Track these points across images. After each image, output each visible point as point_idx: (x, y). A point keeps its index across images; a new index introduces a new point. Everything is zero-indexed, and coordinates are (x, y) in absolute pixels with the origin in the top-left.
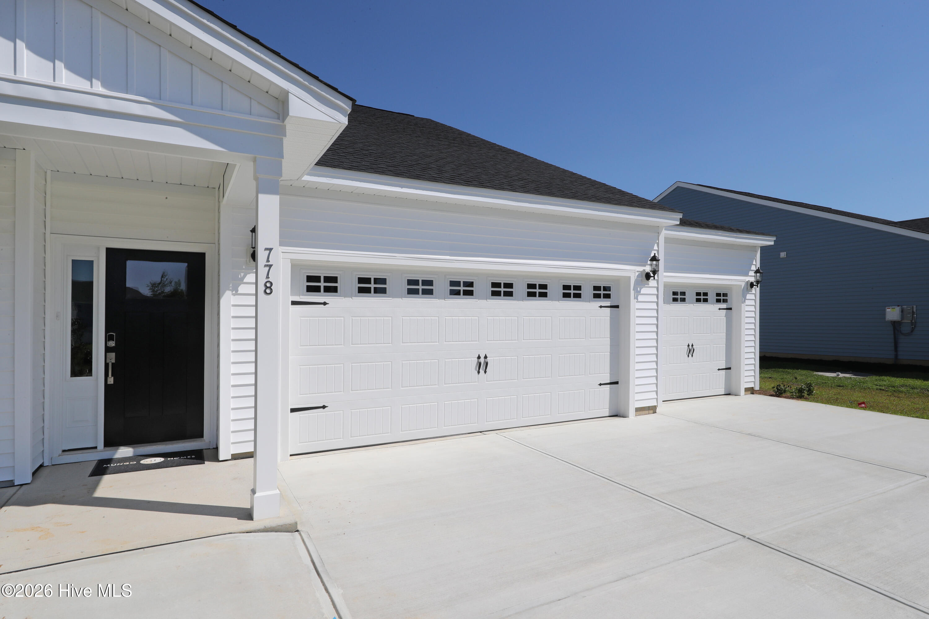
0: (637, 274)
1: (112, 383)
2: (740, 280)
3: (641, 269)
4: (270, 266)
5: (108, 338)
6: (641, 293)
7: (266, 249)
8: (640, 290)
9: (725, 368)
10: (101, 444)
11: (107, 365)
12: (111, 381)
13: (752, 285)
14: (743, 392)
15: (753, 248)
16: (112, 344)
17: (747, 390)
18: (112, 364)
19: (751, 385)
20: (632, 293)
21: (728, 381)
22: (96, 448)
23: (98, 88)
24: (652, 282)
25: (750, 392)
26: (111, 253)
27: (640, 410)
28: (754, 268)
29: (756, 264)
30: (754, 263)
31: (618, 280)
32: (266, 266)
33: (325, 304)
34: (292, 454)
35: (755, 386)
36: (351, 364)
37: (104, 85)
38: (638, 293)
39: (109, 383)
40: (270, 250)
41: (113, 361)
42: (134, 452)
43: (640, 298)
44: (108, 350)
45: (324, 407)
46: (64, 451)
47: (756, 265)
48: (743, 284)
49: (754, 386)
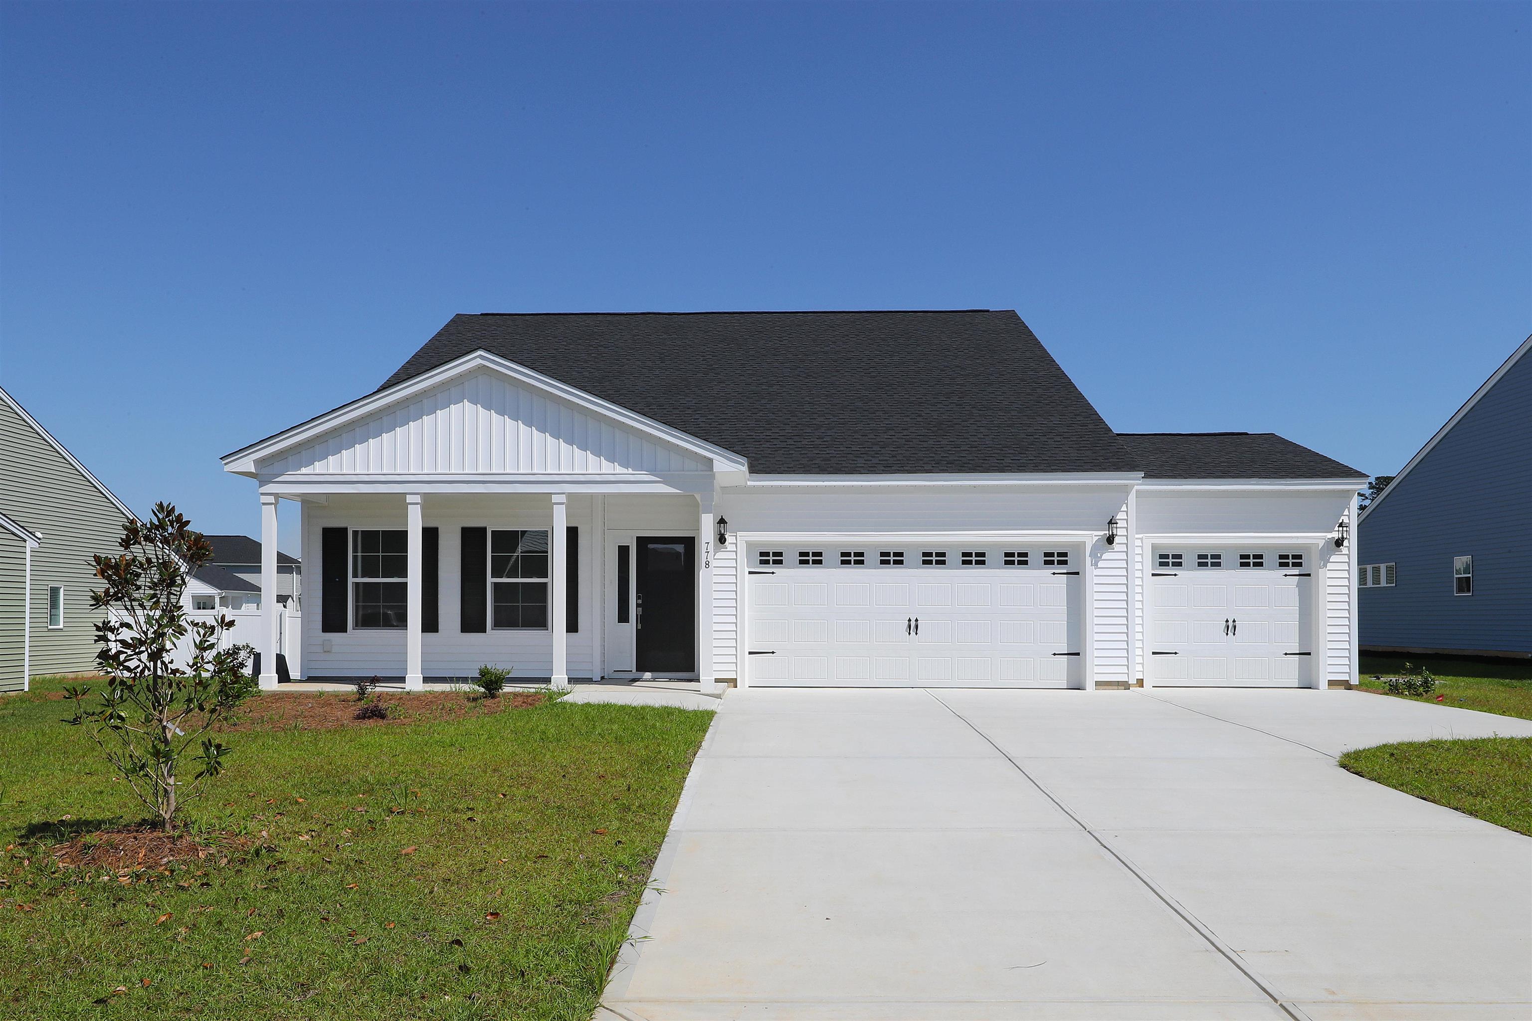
0: (1096, 538)
1: (640, 628)
4: (708, 552)
5: (638, 598)
7: (706, 543)
8: (1101, 555)
9: (1298, 652)
10: (634, 670)
11: (637, 615)
12: (639, 627)
13: (1338, 544)
14: (1323, 684)
15: (1344, 495)
16: (640, 601)
17: (1332, 683)
18: (640, 615)
19: (1345, 677)
21: (1303, 670)
22: (631, 671)
23: (630, 471)
24: (1119, 547)
25: (1343, 687)
26: (639, 539)
27: (1099, 684)
28: (1343, 520)
29: (1350, 514)
30: (1346, 513)
31: (1076, 545)
32: (706, 552)
33: (773, 573)
34: (750, 686)
35: (1350, 678)
36: (793, 621)
37: (632, 470)
38: (1097, 559)
39: (638, 628)
40: (708, 543)
41: (641, 613)
42: (652, 675)
43: (1102, 564)
44: (638, 605)
45: (773, 653)
46: (615, 671)
47: (1347, 516)
48: (1325, 543)
49: (1348, 679)
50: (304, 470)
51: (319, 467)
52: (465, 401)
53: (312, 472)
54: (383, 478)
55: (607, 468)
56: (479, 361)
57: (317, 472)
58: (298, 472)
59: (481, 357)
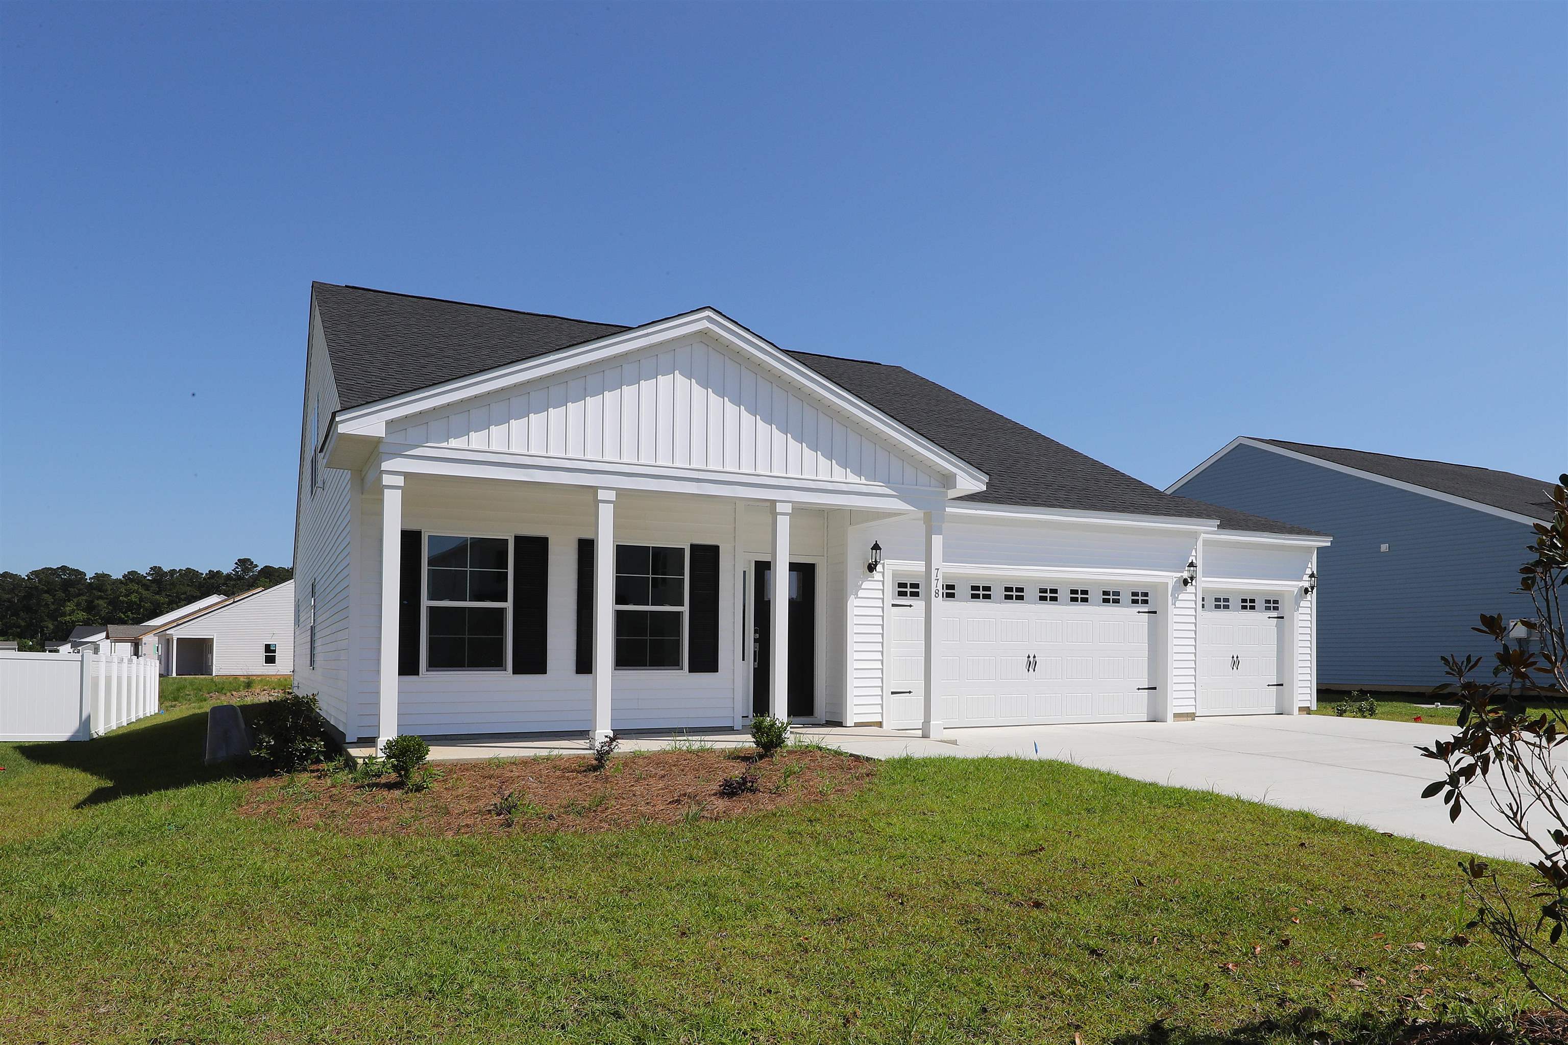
0: (1175, 580)
1: (757, 667)
2: (1292, 586)
3: (1179, 575)
4: (938, 580)
5: (755, 631)
6: (1179, 599)
8: (1178, 596)
9: (1276, 683)
10: (751, 715)
11: (754, 652)
12: (756, 665)
13: (1306, 591)
14: (1296, 711)
15: (1310, 548)
16: (757, 636)
17: (1301, 709)
18: (757, 652)
19: (1307, 704)
20: (1170, 598)
21: (1280, 699)
22: (749, 717)
24: (1190, 588)
25: (1308, 712)
26: (757, 563)
27: (1177, 716)
28: (1309, 572)
29: (1312, 567)
30: (1310, 566)
31: (1155, 586)
33: (911, 606)
34: (894, 729)
37: (866, 480)
38: (1176, 599)
39: (755, 667)
40: (938, 569)
41: (757, 650)
43: (1178, 604)
44: (755, 641)
45: (910, 692)
47: (1311, 569)
48: (1296, 590)
49: (1311, 706)
50: (453, 443)
51: (477, 440)
52: (677, 372)
53: (465, 447)
54: (568, 464)
55: (841, 475)
56: (706, 324)
57: (473, 446)
58: (445, 445)
59: (709, 319)
